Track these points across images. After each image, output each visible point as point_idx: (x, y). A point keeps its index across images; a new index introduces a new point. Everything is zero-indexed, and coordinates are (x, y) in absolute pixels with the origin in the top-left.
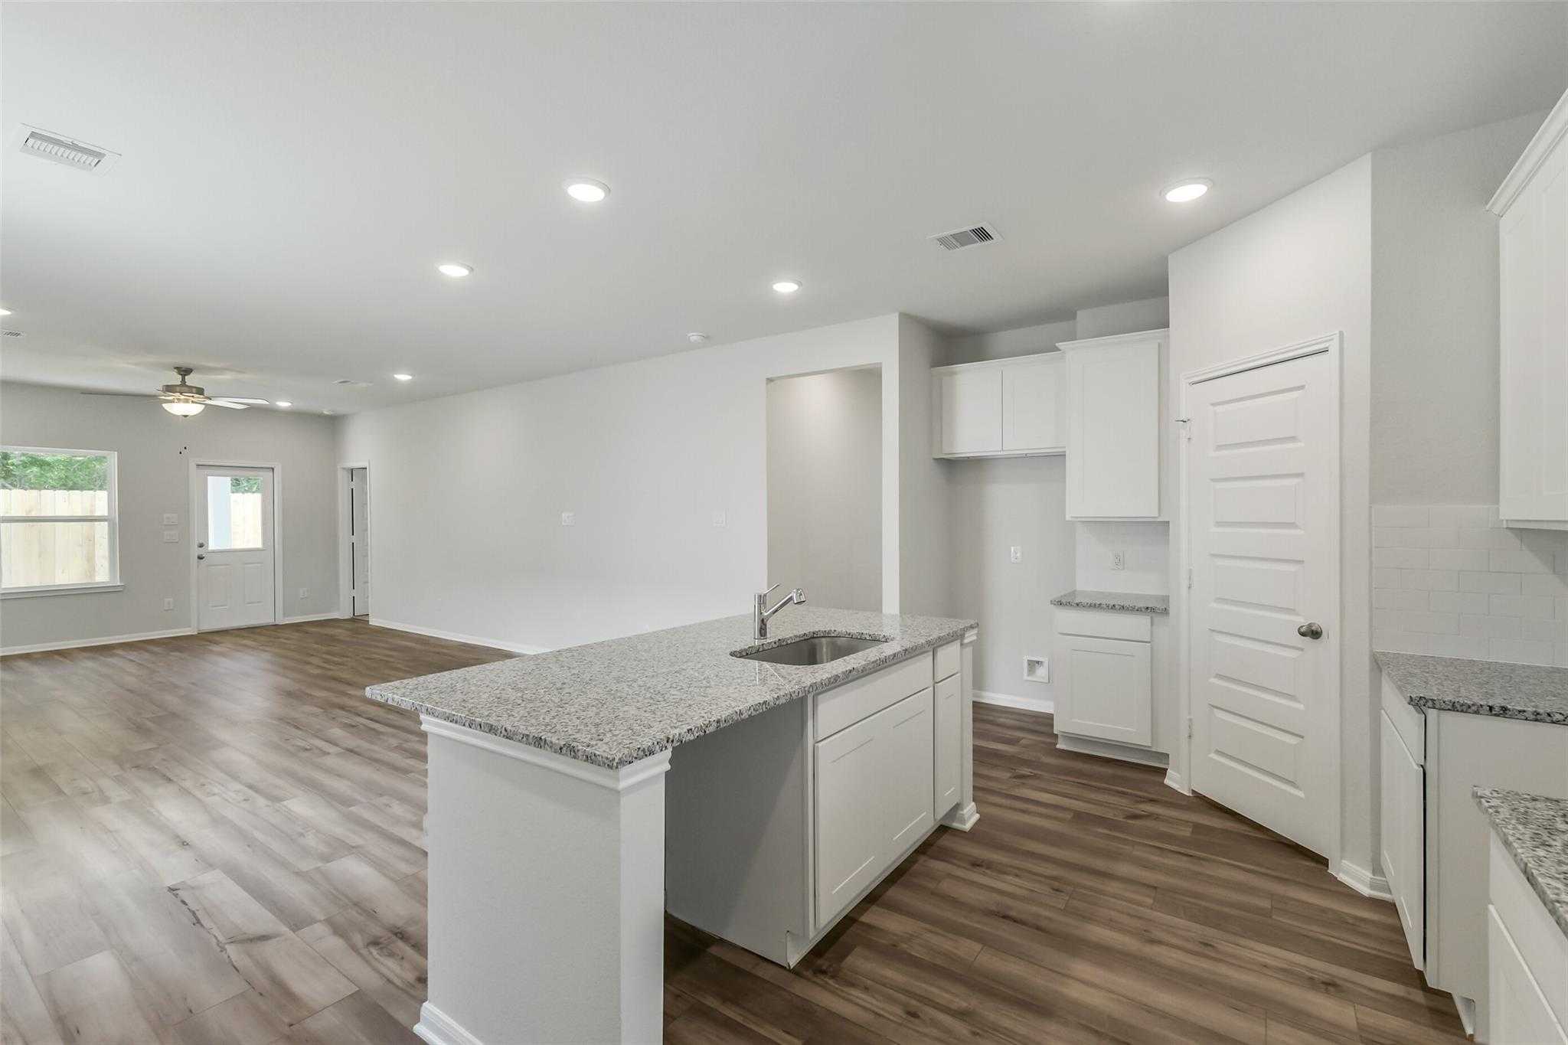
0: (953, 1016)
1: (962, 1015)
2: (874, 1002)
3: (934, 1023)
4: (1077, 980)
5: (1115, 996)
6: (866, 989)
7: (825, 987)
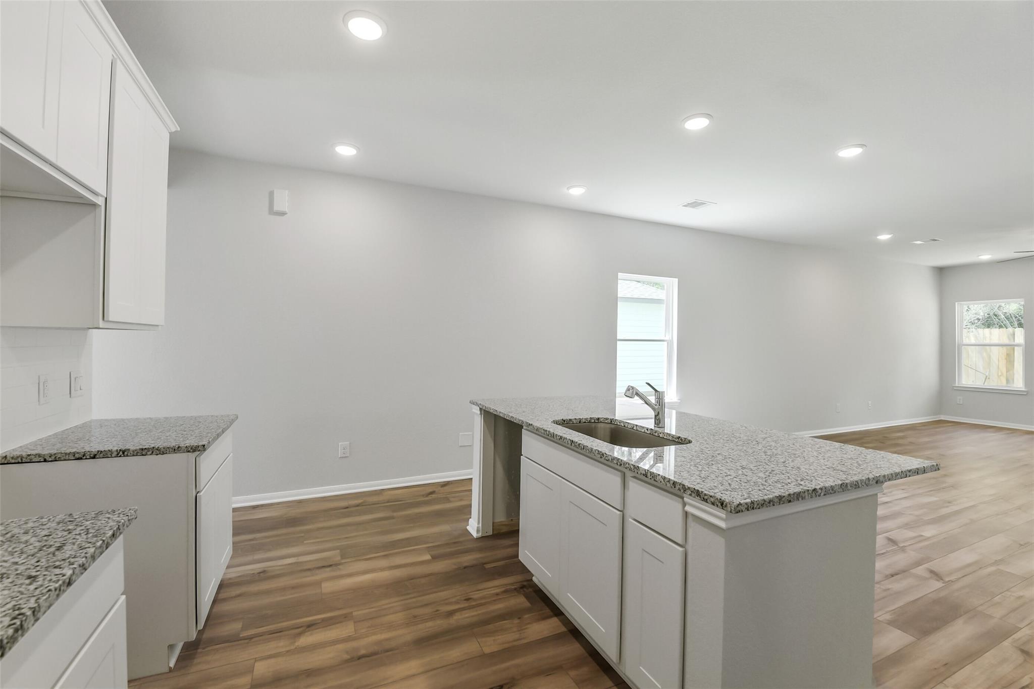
0: (453, 610)
1: (451, 614)
2: (488, 593)
3: (457, 603)
4: (419, 674)
5: (390, 681)
6: (497, 594)
7: (512, 584)
